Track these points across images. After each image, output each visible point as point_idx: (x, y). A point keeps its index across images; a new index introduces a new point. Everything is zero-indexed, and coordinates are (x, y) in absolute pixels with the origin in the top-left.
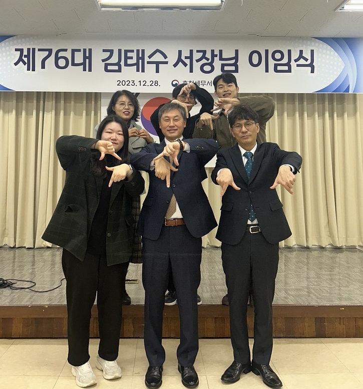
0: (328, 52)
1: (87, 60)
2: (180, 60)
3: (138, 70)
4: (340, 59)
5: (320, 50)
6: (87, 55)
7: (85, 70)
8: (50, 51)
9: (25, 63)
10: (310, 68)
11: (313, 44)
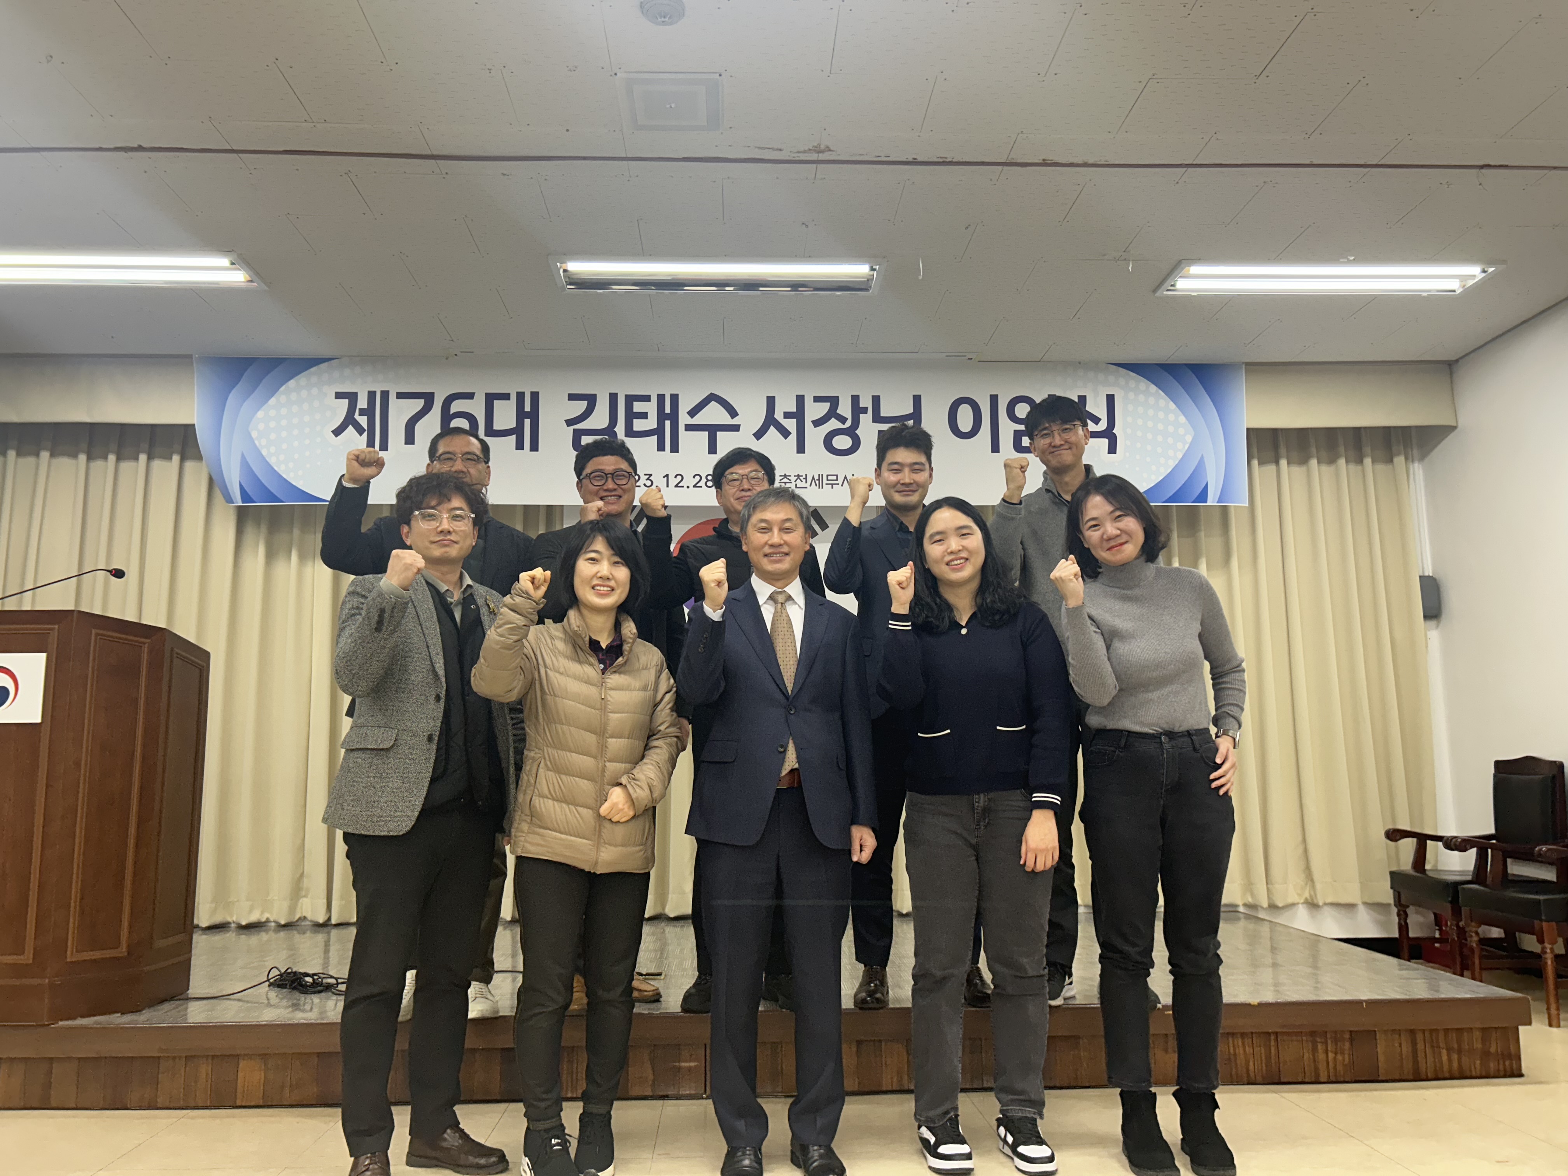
0: (1152, 400)
1: (527, 422)
2: (770, 421)
3: (661, 447)
4: (1182, 419)
5: (1131, 395)
6: (527, 408)
7: (520, 446)
8: (429, 398)
9: (360, 430)
10: (1105, 441)
11: (1111, 378)
